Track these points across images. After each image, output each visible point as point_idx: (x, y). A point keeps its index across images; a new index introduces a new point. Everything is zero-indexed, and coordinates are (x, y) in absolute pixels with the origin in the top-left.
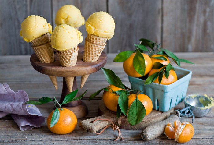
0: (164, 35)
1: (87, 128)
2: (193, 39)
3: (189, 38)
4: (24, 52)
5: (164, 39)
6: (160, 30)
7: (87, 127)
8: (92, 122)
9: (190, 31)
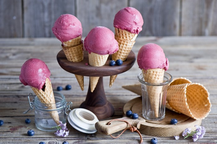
0: (183, 20)
1: (101, 130)
2: (210, 24)
3: (207, 23)
4: (48, 35)
5: (183, 23)
6: (178, 15)
7: (101, 128)
8: (107, 124)
9: (207, 16)
